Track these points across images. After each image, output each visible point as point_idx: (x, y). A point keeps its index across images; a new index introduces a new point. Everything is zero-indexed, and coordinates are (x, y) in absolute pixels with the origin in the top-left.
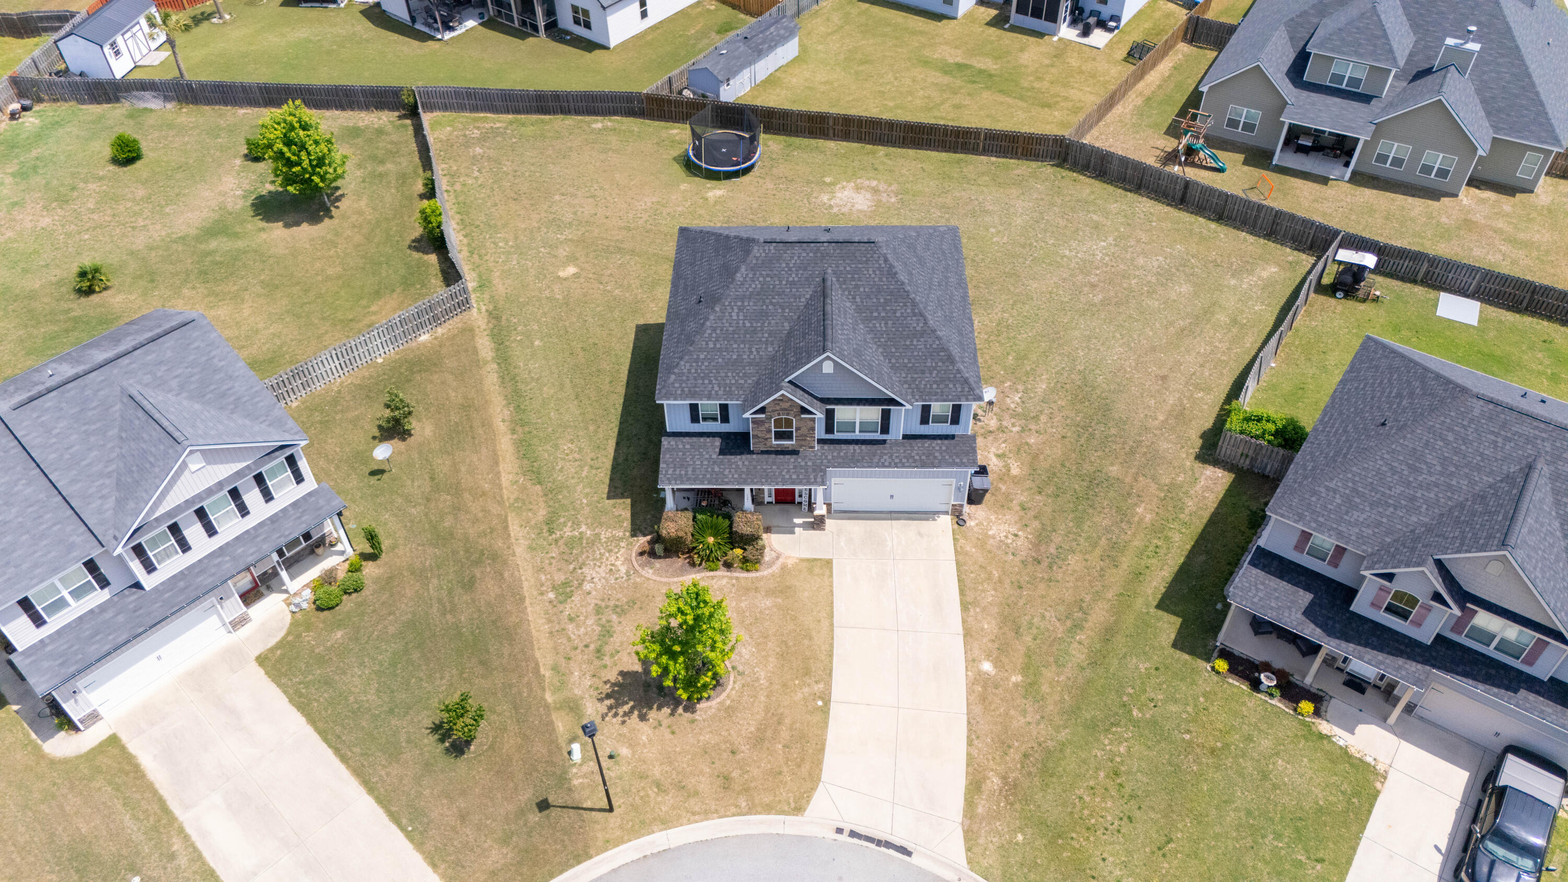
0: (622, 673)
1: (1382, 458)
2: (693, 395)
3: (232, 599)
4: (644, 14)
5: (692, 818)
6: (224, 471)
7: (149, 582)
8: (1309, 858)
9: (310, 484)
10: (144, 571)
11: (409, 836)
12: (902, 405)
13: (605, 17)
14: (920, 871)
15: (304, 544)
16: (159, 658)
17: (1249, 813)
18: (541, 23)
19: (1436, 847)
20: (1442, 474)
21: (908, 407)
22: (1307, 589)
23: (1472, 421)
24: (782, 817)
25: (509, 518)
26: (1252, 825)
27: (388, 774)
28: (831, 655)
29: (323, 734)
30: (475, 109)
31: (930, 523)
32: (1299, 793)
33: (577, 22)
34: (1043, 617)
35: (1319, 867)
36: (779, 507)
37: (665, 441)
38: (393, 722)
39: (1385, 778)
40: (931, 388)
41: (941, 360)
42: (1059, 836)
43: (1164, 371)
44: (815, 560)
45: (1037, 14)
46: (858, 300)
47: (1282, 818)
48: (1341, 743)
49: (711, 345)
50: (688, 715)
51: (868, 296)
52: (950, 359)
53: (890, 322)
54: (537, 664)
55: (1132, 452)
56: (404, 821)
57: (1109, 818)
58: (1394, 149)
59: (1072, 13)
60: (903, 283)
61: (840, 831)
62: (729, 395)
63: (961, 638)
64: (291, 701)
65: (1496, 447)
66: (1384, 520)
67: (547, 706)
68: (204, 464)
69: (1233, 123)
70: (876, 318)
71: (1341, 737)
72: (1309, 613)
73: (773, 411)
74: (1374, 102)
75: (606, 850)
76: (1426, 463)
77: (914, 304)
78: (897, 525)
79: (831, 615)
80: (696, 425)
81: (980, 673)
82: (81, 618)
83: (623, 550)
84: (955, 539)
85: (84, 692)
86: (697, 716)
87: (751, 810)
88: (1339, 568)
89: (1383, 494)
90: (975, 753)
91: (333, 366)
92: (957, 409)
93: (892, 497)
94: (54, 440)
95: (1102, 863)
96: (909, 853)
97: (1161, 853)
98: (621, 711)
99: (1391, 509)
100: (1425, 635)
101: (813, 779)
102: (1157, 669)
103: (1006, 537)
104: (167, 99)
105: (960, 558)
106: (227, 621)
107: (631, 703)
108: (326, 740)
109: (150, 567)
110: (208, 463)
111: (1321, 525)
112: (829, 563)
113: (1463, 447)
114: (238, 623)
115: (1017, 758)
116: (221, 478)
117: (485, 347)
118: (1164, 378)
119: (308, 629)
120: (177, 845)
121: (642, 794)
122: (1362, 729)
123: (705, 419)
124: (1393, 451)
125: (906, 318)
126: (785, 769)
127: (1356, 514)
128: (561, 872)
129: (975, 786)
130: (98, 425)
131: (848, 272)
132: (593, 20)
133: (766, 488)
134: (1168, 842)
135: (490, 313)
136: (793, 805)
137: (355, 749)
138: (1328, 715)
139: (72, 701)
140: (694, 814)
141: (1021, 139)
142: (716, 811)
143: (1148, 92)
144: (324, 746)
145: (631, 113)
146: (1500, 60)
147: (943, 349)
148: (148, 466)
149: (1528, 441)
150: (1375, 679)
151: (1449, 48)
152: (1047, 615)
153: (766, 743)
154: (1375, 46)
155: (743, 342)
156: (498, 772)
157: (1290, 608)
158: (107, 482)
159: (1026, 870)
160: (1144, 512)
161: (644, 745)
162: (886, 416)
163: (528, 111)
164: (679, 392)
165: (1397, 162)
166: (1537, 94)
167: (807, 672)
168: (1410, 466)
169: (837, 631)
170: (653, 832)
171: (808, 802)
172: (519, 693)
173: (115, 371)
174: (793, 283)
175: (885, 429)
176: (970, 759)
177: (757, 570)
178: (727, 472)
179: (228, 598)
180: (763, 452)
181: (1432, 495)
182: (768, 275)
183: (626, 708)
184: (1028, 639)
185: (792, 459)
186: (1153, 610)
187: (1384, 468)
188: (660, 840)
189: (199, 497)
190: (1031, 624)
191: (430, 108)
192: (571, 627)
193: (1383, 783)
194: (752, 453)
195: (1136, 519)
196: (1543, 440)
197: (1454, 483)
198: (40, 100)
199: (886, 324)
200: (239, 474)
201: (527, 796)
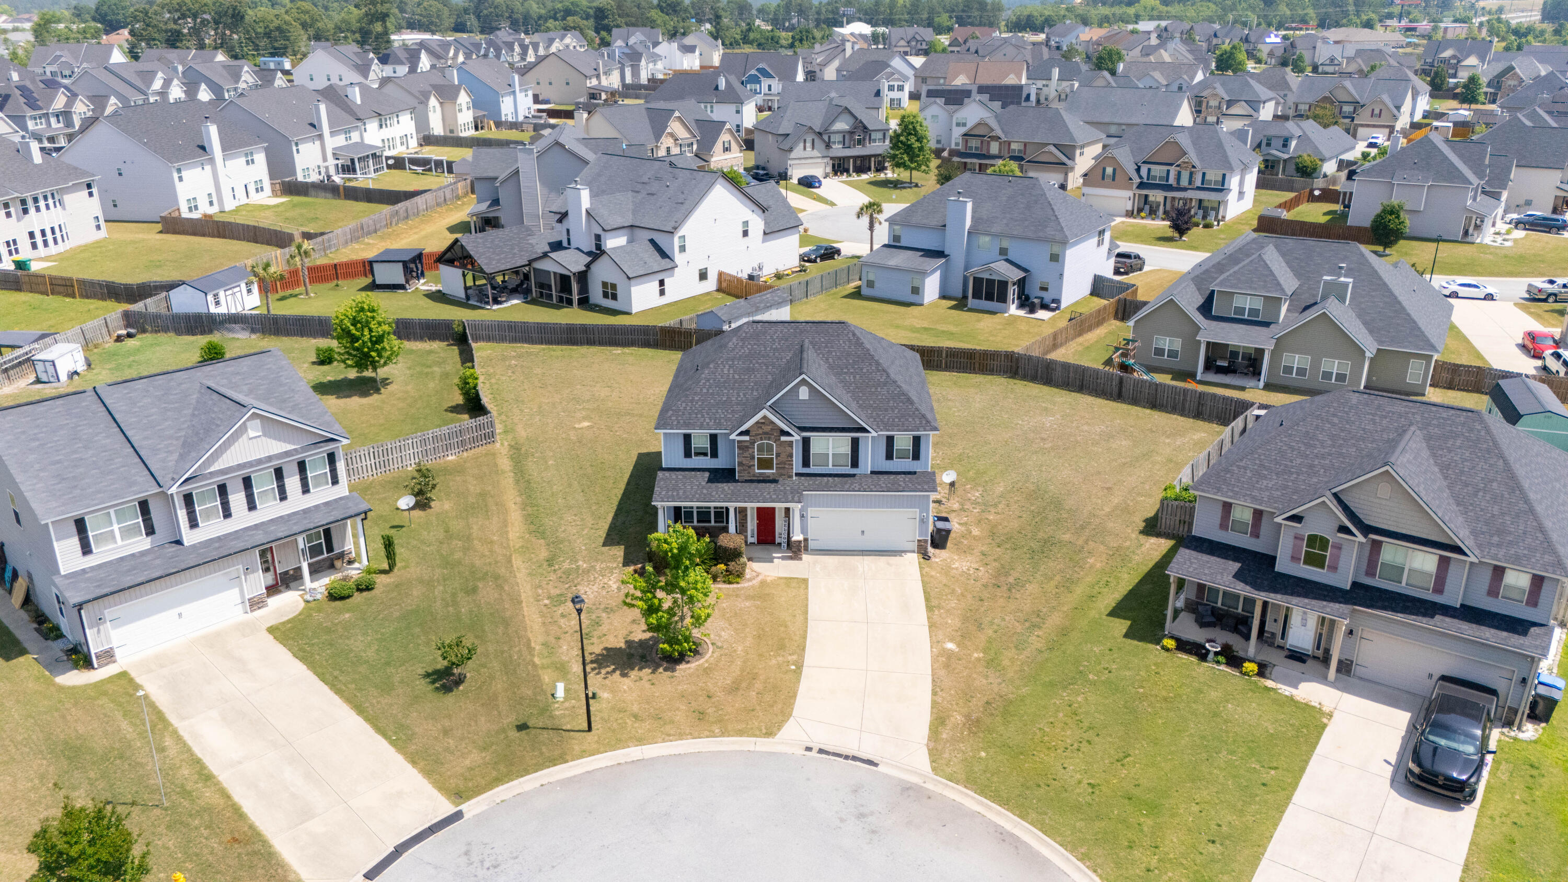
0: (606, 649)
1: (1281, 441)
2: (687, 425)
3: (256, 574)
4: (662, 293)
5: (667, 738)
6: (276, 447)
7: (190, 537)
8: (1263, 767)
9: (342, 489)
10: (188, 525)
11: (393, 743)
12: (868, 432)
13: (630, 287)
14: (886, 776)
15: (326, 555)
16: (180, 615)
17: (1203, 738)
18: (575, 297)
19: (1386, 761)
20: (1333, 446)
21: (874, 434)
22: (1235, 560)
23: (1351, 407)
24: (754, 739)
25: (513, 557)
26: (1206, 746)
27: (378, 702)
28: (804, 637)
29: (322, 677)
30: (514, 340)
31: (898, 558)
32: (1250, 725)
33: (606, 295)
34: (1003, 619)
35: (1273, 772)
36: (760, 547)
37: (660, 474)
38: (388, 671)
39: (1331, 716)
40: (893, 420)
41: (902, 402)
42: (1022, 753)
43: (1108, 485)
44: (791, 578)
45: (989, 297)
46: (831, 360)
47: (1234, 741)
48: (1287, 693)
49: (705, 391)
50: (669, 673)
51: (839, 358)
52: (910, 401)
53: (858, 377)
54: (529, 640)
55: (1083, 527)
56: (390, 733)
57: (1068, 741)
58: (1297, 360)
59: (1019, 298)
60: (868, 350)
61: (809, 749)
62: (719, 426)
63: (927, 628)
64: (295, 655)
65: (1374, 423)
66: (1290, 484)
67: (535, 666)
68: (260, 434)
69: (1159, 352)
70: (846, 373)
71: (1286, 690)
72: (1238, 576)
73: (757, 435)
74: (1272, 326)
75: (582, 757)
76: (1318, 440)
77: (878, 363)
78: (868, 560)
79: (806, 613)
80: (688, 460)
81: (944, 650)
82: (122, 559)
83: (615, 575)
84: (920, 568)
85: (108, 623)
86: (676, 674)
87: (724, 733)
88: (1261, 537)
89: (1286, 466)
90: (939, 700)
91: (369, 463)
92: (917, 441)
93: (863, 532)
94: (137, 410)
95: (1063, 771)
96: (876, 765)
97: (1119, 764)
98: (603, 671)
99: (1295, 476)
100: (1343, 578)
101: (785, 714)
102: (1110, 650)
103: (968, 570)
104: (253, 331)
105: (926, 579)
106: (247, 597)
107: (613, 667)
108: (323, 680)
109: (193, 523)
110: (265, 435)
111: (1236, 493)
112: (805, 581)
113: (1348, 426)
114: (256, 604)
115: (980, 704)
116: (272, 454)
117: (505, 463)
118: (1109, 489)
119: (319, 611)
120: (168, 742)
121: (620, 721)
122: (1303, 686)
123: (697, 454)
124: (1290, 435)
125: (871, 373)
126: (758, 708)
127: (1265, 482)
128: (536, 771)
129: (939, 721)
130: (176, 405)
131: (823, 342)
132: (619, 292)
133: (748, 505)
134: (1126, 757)
135: (511, 446)
136: (764, 731)
137: (350, 686)
138: (1273, 677)
139: (96, 629)
140: (669, 735)
141: (977, 356)
142: (691, 734)
143: (1086, 344)
144: (322, 683)
145: (647, 344)
146: (1373, 294)
147: (903, 394)
148: (214, 427)
149: (1400, 416)
150: (1313, 651)
151: (1326, 282)
152: (1007, 618)
153: (741, 692)
154: (1265, 281)
155: (732, 389)
156: (483, 705)
157: (1222, 574)
158: (175, 442)
159: (989, 775)
160: (1096, 562)
161: (625, 692)
162: (855, 443)
163: (559, 342)
164: (675, 423)
165: (1301, 372)
166: (1408, 315)
167: (782, 647)
168: (1305, 444)
169: (810, 623)
170: (629, 747)
171: (779, 729)
172: (510, 657)
173: (199, 374)
174: (776, 349)
175: (855, 463)
176: (934, 704)
177: (738, 583)
178: (714, 493)
179: (253, 572)
180: (746, 481)
181: (1327, 462)
182: (755, 344)
183: (609, 669)
184: (990, 632)
185: (773, 485)
186: (1104, 617)
187: (1284, 448)
188: (634, 752)
189: (250, 464)
190: (992, 623)
191: (477, 339)
192: (562, 621)
193: (1329, 720)
194: (738, 481)
195: (1087, 566)
196: (1413, 414)
197: (1344, 451)
198: (144, 331)
199: (854, 377)
200: (287, 454)
201: (511, 719)
